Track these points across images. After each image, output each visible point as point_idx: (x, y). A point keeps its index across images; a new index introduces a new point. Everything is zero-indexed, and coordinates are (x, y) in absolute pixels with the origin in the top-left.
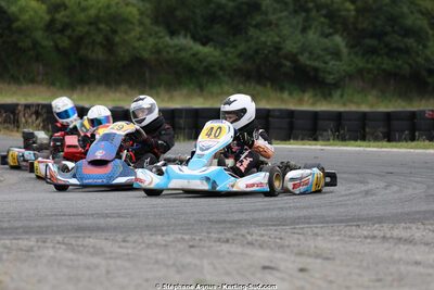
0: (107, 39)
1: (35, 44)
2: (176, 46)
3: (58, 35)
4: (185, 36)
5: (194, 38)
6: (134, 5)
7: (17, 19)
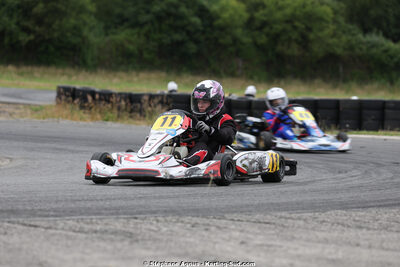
0: (304, 37)
1: (235, 40)
2: (369, 42)
3: (257, 33)
4: (378, 34)
5: (386, 36)
6: (328, 5)
7: (218, 17)
